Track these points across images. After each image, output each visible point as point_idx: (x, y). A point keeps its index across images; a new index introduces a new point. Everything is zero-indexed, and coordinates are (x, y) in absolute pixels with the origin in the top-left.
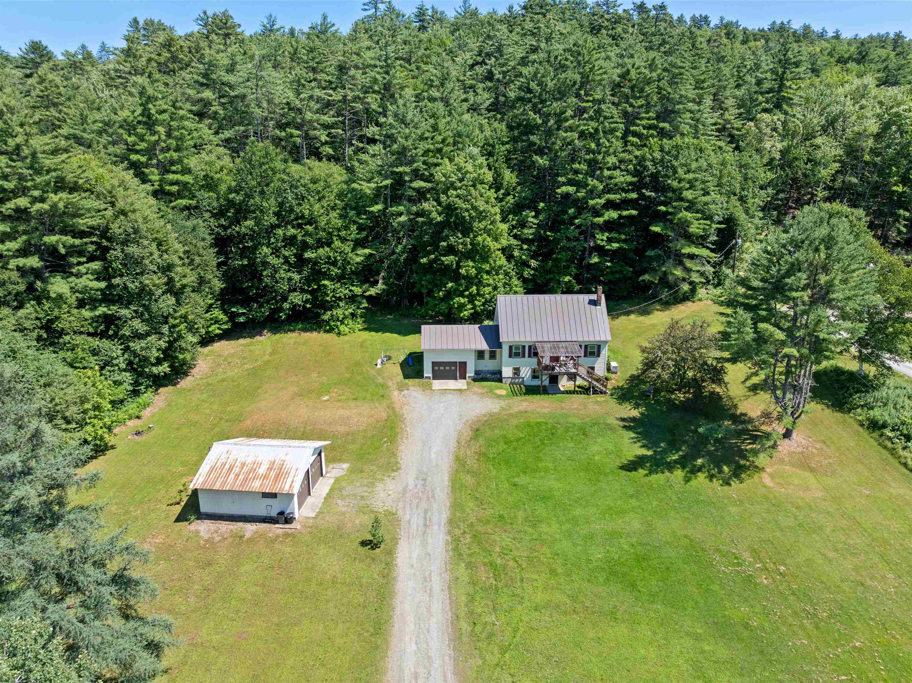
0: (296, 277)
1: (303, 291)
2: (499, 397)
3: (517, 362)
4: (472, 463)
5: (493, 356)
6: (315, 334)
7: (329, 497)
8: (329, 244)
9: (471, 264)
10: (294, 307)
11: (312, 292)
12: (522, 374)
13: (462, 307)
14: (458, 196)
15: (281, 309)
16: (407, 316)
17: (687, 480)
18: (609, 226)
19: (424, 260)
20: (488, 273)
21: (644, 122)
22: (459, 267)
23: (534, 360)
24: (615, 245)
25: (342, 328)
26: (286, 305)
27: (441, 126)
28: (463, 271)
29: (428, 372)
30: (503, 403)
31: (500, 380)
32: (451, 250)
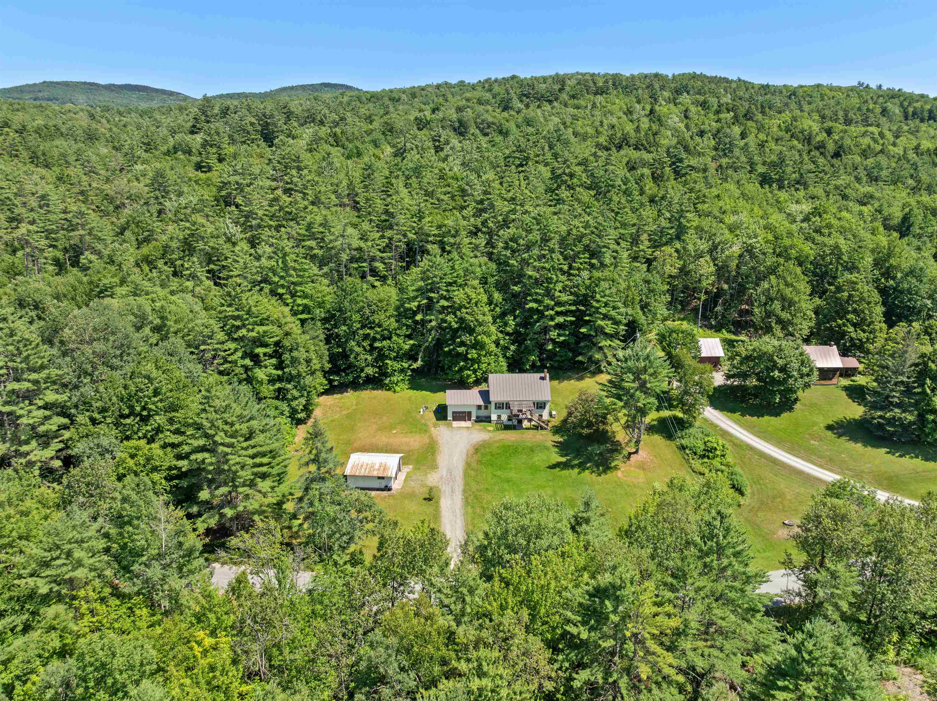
0: (369, 358)
1: (373, 366)
2: (489, 431)
3: (499, 412)
4: (474, 465)
5: (486, 408)
6: (380, 391)
7: (405, 480)
8: (390, 338)
9: (474, 351)
10: (367, 376)
11: (379, 367)
12: (502, 418)
13: (469, 376)
14: (467, 313)
15: (359, 377)
16: (435, 379)
17: (579, 473)
18: (559, 326)
19: (446, 349)
20: (485, 356)
21: (581, 261)
22: (467, 353)
23: (508, 411)
24: (562, 338)
25: (398, 389)
26: (363, 375)
27: (456, 267)
28: (469, 356)
29: (450, 418)
30: (491, 435)
31: (490, 421)
32: (463, 344)
